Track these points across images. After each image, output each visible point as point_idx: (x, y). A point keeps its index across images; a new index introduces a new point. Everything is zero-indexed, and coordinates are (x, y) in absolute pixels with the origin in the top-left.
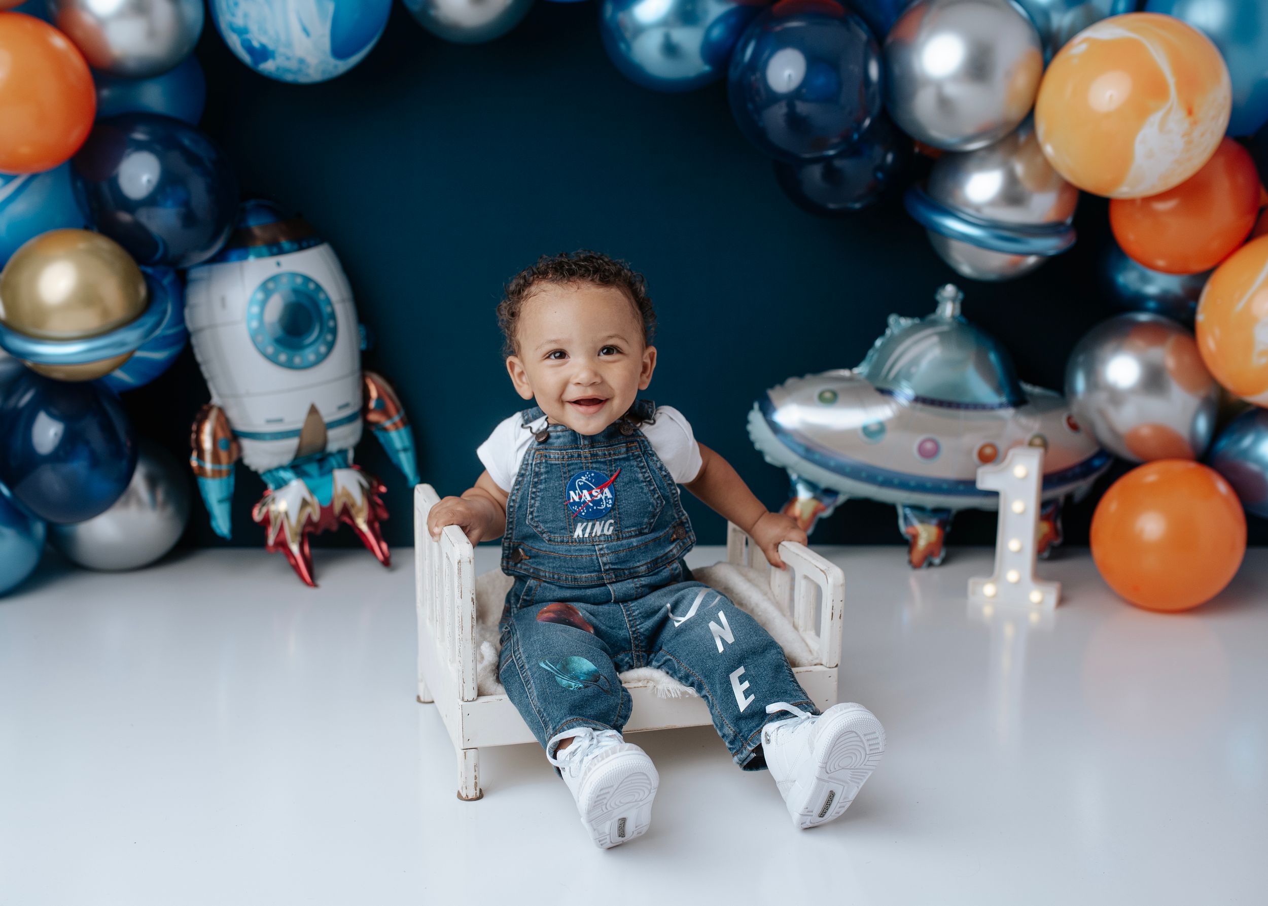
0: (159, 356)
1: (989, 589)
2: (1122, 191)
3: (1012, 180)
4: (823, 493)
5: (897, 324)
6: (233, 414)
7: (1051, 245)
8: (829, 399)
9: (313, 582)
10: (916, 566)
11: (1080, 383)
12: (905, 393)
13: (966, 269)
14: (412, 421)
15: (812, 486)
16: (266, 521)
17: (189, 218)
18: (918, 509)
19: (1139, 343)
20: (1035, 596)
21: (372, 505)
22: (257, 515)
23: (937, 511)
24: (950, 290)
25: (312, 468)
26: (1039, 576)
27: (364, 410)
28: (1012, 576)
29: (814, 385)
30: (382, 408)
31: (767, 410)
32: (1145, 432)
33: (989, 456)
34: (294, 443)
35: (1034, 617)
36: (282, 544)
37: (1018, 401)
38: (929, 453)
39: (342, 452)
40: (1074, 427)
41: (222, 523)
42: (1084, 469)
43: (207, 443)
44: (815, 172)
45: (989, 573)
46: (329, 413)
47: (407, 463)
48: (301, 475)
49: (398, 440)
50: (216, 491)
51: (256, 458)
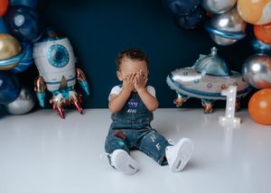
0: (27, 64)
1: (224, 119)
2: (259, 23)
3: (230, 21)
4: (183, 96)
5: (202, 56)
6: (44, 78)
7: (239, 37)
8: (186, 74)
9: (64, 117)
10: (205, 113)
11: (246, 70)
12: (204, 73)
13: (219, 43)
14: (88, 79)
15: (181, 94)
16: (53, 103)
17: (32, 31)
18: (207, 100)
19: (260, 60)
20: (235, 121)
21: (78, 99)
22: (51, 102)
23: (211, 100)
24: (214, 48)
25: (64, 91)
26: (236, 116)
27: (76, 77)
28: (229, 116)
29: (182, 71)
30: (80, 76)
31: (171, 77)
32: (261, 82)
33: (224, 88)
34: (59, 85)
35: (235, 126)
36: (57, 108)
37: (230, 75)
38: (209, 87)
39: (71, 87)
40: (244, 80)
41: (42, 104)
42: (246, 90)
43: (38, 85)
44: (183, 20)
45: (224, 115)
46: (67, 78)
47: (86, 89)
48: (61, 92)
49: (84, 84)
50: (40, 96)
51: (51, 88)
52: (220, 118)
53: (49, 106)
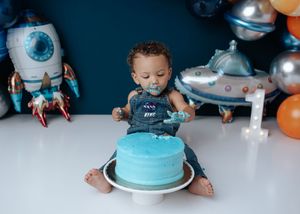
1: (248, 131)
2: (294, 14)
3: (258, 10)
4: (197, 102)
5: (218, 52)
6: (22, 74)
7: (268, 29)
8: (198, 74)
9: (46, 125)
10: (224, 123)
11: (275, 70)
12: (221, 73)
13: (241, 37)
14: (77, 77)
15: (193, 100)
16: (32, 107)
18: (224, 106)
19: (293, 58)
20: (262, 133)
21: (65, 103)
22: (29, 105)
23: (230, 107)
24: (233, 41)
25: (46, 91)
26: (263, 127)
27: (63, 74)
28: (255, 127)
29: (194, 70)
30: (68, 74)
31: (180, 78)
32: (294, 85)
33: (246, 91)
34: (40, 84)
35: (261, 139)
36: (37, 114)
37: (254, 74)
38: (228, 90)
39: (56, 87)
40: (270, 81)
41: (18, 107)
42: (273, 94)
43: (13, 83)
44: (198, 5)
45: (248, 126)
46: (51, 75)
47: (76, 90)
48: (43, 93)
49: (73, 83)
50: (16, 98)
51: (29, 88)
52: (243, 129)
53: (27, 110)
